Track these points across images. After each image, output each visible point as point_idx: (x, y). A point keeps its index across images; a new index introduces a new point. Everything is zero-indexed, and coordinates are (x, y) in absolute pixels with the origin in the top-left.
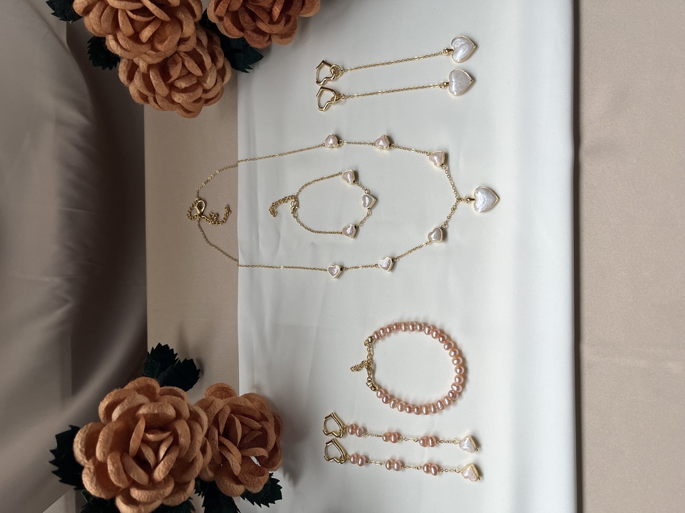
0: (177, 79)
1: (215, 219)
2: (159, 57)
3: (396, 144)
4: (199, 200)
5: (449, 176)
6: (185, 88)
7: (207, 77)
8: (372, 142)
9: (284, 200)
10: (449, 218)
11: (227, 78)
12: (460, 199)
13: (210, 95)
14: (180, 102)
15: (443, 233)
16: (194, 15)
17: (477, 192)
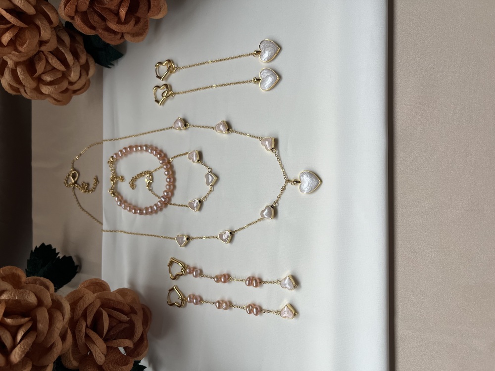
0: (43, 73)
1: (87, 188)
2: (22, 56)
3: (233, 129)
4: (74, 170)
5: (279, 159)
6: (51, 81)
7: (71, 71)
8: (214, 126)
9: (141, 175)
10: (279, 197)
11: (92, 72)
12: (288, 181)
13: (76, 87)
14: (47, 93)
15: (274, 211)
16: (50, 22)
17: (303, 176)
